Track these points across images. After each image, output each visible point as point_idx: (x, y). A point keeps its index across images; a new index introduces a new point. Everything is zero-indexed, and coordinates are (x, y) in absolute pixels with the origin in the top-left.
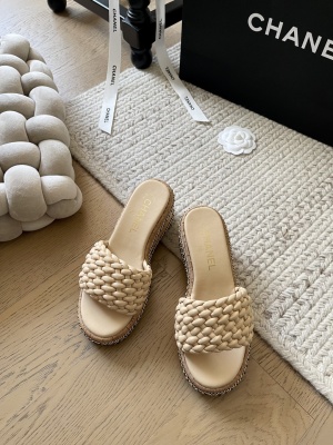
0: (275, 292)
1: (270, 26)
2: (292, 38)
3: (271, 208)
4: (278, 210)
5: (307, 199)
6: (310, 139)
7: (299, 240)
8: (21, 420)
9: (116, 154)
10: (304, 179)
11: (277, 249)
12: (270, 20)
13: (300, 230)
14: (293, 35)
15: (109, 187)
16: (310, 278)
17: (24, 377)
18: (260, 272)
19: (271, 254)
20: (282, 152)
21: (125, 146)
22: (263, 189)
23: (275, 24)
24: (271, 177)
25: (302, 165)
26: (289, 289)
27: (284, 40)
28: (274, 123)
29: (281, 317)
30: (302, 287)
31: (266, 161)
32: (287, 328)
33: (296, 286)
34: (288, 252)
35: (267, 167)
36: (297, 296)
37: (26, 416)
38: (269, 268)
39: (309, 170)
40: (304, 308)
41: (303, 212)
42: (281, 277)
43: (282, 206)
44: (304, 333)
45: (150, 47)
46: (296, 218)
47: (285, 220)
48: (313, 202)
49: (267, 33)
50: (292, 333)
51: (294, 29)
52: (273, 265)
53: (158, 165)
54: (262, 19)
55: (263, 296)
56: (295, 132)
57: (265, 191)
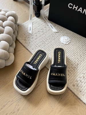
0: (75, 79)
1: (74, 7)
2: (80, 11)
3: (74, 56)
4: (75, 57)
5: (83, 54)
6: (83, 37)
7: (81, 65)
8: (13, 113)
9: (32, 42)
10: (82, 48)
11: (75, 68)
12: (74, 5)
13: (81, 62)
14: (80, 10)
15: (30, 51)
16: (84, 75)
17: (13, 102)
18: (71, 74)
19: (74, 69)
20: (76, 41)
21: (34, 39)
22: (71, 51)
23: (76, 6)
24: (73, 48)
25: (81, 45)
26: (79, 79)
27: (78, 11)
28: (74, 33)
29: (77, 86)
30: (82, 78)
31: (72, 44)
32: (79, 89)
33: (81, 78)
34: (78, 68)
35: (72, 45)
36: (81, 80)
37: (14, 112)
38: (74, 73)
39: (83, 46)
40: (83, 84)
41: (82, 58)
42: (77, 75)
43: (76, 56)
44: (83, 90)
45: (40, 11)
46: (80, 59)
47: (77, 60)
48: (84, 55)
49: (73, 9)
50: (80, 90)
51: (81, 8)
52: (75, 72)
53: (43, 45)
54: (72, 5)
55: (72, 80)
56: (79, 35)
57: (72, 52)
